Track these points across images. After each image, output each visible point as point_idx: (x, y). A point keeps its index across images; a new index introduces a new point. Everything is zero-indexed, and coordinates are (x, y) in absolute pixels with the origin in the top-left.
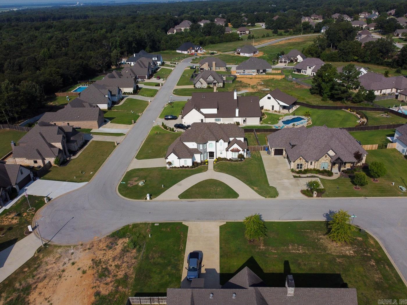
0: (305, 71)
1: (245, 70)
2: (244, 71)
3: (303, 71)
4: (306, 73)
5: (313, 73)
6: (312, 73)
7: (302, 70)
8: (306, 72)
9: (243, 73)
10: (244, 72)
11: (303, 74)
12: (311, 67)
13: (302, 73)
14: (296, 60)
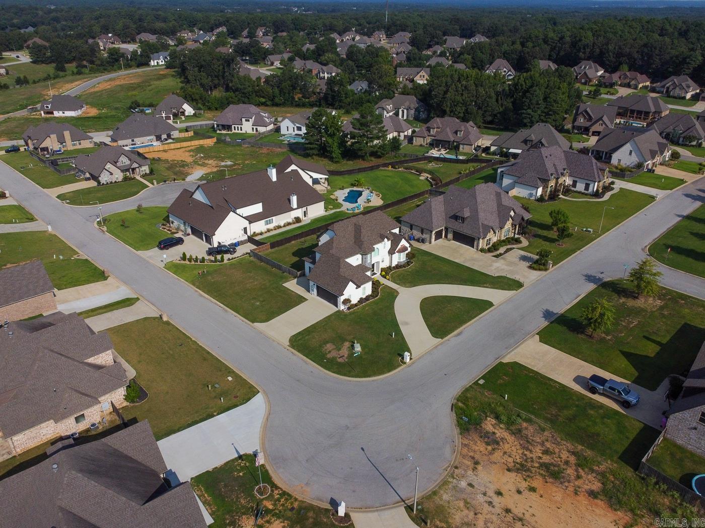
0: (239, 126)
1: (135, 139)
2: (133, 141)
3: (235, 127)
4: (241, 130)
5: (255, 127)
6: (253, 128)
7: (233, 126)
8: (241, 128)
9: (132, 145)
10: (133, 143)
11: (236, 131)
12: (250, 119)
13: (233, 131)
14: (183, 113)
